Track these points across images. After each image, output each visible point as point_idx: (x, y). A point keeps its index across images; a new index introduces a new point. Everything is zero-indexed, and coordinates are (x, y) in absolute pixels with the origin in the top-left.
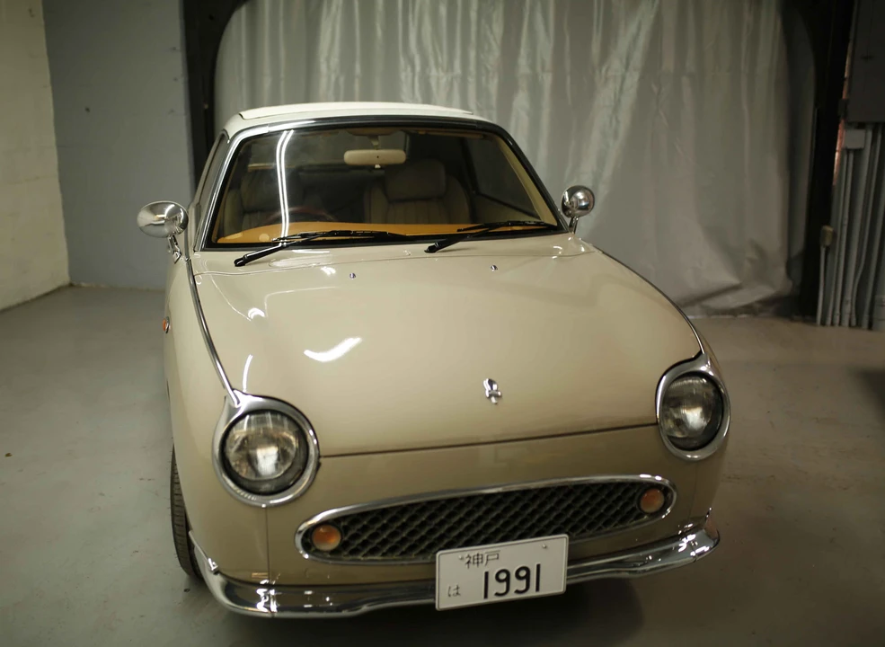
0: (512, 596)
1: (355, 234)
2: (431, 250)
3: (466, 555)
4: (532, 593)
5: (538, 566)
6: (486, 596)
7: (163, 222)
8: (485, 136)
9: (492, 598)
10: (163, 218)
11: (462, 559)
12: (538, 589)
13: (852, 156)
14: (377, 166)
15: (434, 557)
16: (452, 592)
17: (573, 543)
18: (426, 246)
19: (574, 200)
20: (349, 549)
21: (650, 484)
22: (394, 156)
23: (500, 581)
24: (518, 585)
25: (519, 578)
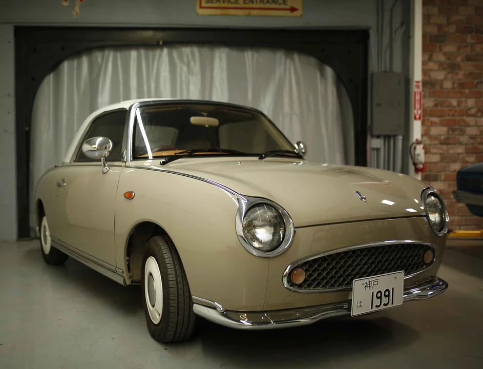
0: (382, 307)
1: (219, 150)
2: (261, 158)
3: (365, 281)
4: (390, 305)
5: (393, 289)
6: (372, 308)
7: (96, 149)
8: (253, 115)
9: (375, 309)
10: (95, 148)
11: (363, 284)
12: (392, 304)
13: (375, 152)
14: (207, 126)
16: (359, 305)
20: (307, 284)
21: (427, 248)
22: (214, 121)
23: (378, 298)
24: (385, 300)
25: (385, 296)
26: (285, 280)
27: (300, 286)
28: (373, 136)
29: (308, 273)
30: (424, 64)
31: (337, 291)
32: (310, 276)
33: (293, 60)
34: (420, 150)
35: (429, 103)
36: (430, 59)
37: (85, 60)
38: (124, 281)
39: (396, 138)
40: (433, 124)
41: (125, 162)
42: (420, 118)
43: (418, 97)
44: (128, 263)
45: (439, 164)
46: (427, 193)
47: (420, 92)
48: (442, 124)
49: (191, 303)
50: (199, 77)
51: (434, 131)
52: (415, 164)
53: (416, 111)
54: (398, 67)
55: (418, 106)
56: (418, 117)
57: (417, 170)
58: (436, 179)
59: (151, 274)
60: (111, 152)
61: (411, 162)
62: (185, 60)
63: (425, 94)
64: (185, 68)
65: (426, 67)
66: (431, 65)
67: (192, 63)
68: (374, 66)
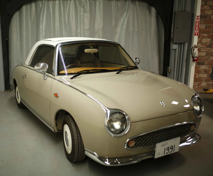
0: (169, 153)
1: (98, 70)
2: (118, 73)
3: (162, 144)
4: (173, 152)
5: (174, 145)
6: (164, 154)
8: (115, 45)
9: (166, 154)
10: (40, 68)
11: (161, 145)
12: (174, 151)
13: (174, 51)
14: (92, 53)
15: (156, 145)
16: (158, 154)
17: (181, 138)
18: (116, 72)
19: (137, 61)
20: (136, 146)
21: (192, 124)
22: (96, 50)
23: (167, 150)
24: (170, 150)
25: (171, 148)
26: (126, 145)
27: (132, 147)
28: (173, 43)
29: (136, 142)
30: (202, 6)
31: (149, 148)
32: (137, 143)
33: (135, 4)
34: (196, 51)
35: (203, 27)
36: (205, 4)
37: (33, 5)
38: (55, 130)
39: (184, 44)
40: (204, 37)
41: (54, 76)
42: (197, 35)
43: (197, 24)
44: (56, 123)
45: (205, 57)
46: (195, 97)
47: (199, 21)
48: (208, 37)
49: (84, 150)
50: (89, 14)
51: (204, 41)
52: (193, 57)
53: (196, 31)
54: (188, 9)
55: (197, 29)
56: (196, 34)
57: (194, 60)
58: (203, 64)
59: (66, 132)
60: (47, 70)
61: (191, 56)
62: (82, 5)
63: (201, 22)
64: (82, 9)
65: (203, 8)
66: (206, 7)
67: (86, 6)
68: (176, 8)
